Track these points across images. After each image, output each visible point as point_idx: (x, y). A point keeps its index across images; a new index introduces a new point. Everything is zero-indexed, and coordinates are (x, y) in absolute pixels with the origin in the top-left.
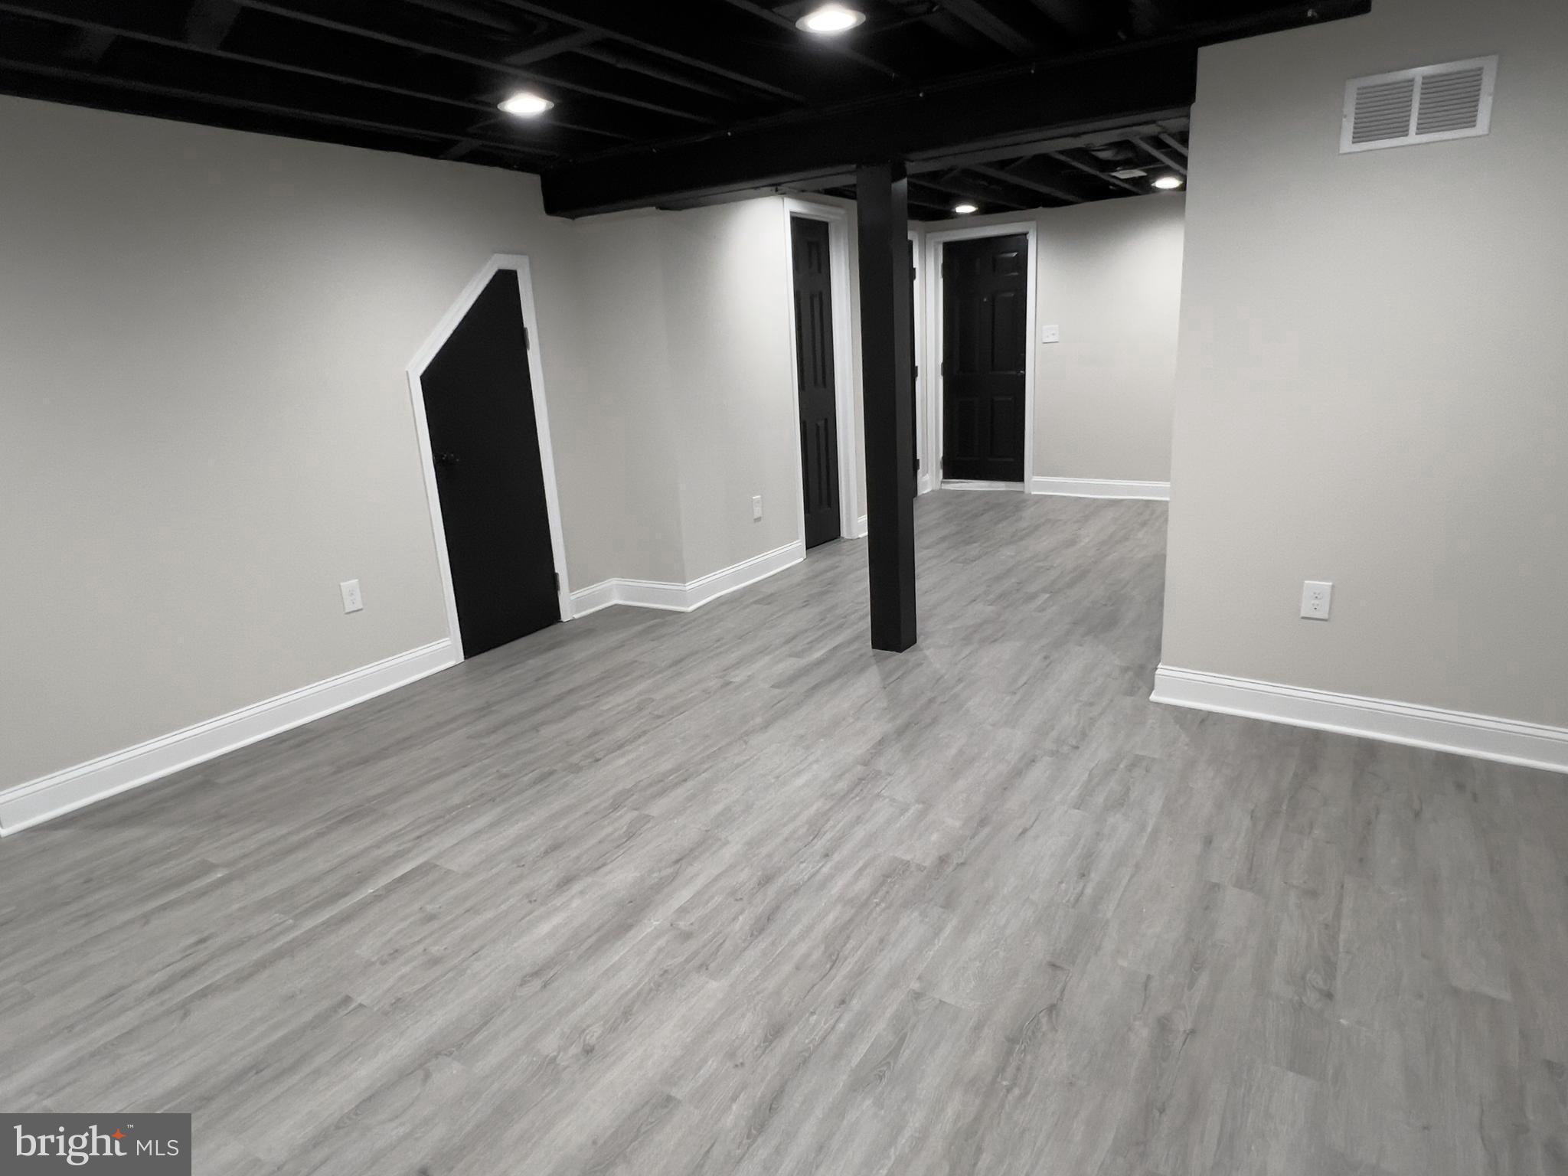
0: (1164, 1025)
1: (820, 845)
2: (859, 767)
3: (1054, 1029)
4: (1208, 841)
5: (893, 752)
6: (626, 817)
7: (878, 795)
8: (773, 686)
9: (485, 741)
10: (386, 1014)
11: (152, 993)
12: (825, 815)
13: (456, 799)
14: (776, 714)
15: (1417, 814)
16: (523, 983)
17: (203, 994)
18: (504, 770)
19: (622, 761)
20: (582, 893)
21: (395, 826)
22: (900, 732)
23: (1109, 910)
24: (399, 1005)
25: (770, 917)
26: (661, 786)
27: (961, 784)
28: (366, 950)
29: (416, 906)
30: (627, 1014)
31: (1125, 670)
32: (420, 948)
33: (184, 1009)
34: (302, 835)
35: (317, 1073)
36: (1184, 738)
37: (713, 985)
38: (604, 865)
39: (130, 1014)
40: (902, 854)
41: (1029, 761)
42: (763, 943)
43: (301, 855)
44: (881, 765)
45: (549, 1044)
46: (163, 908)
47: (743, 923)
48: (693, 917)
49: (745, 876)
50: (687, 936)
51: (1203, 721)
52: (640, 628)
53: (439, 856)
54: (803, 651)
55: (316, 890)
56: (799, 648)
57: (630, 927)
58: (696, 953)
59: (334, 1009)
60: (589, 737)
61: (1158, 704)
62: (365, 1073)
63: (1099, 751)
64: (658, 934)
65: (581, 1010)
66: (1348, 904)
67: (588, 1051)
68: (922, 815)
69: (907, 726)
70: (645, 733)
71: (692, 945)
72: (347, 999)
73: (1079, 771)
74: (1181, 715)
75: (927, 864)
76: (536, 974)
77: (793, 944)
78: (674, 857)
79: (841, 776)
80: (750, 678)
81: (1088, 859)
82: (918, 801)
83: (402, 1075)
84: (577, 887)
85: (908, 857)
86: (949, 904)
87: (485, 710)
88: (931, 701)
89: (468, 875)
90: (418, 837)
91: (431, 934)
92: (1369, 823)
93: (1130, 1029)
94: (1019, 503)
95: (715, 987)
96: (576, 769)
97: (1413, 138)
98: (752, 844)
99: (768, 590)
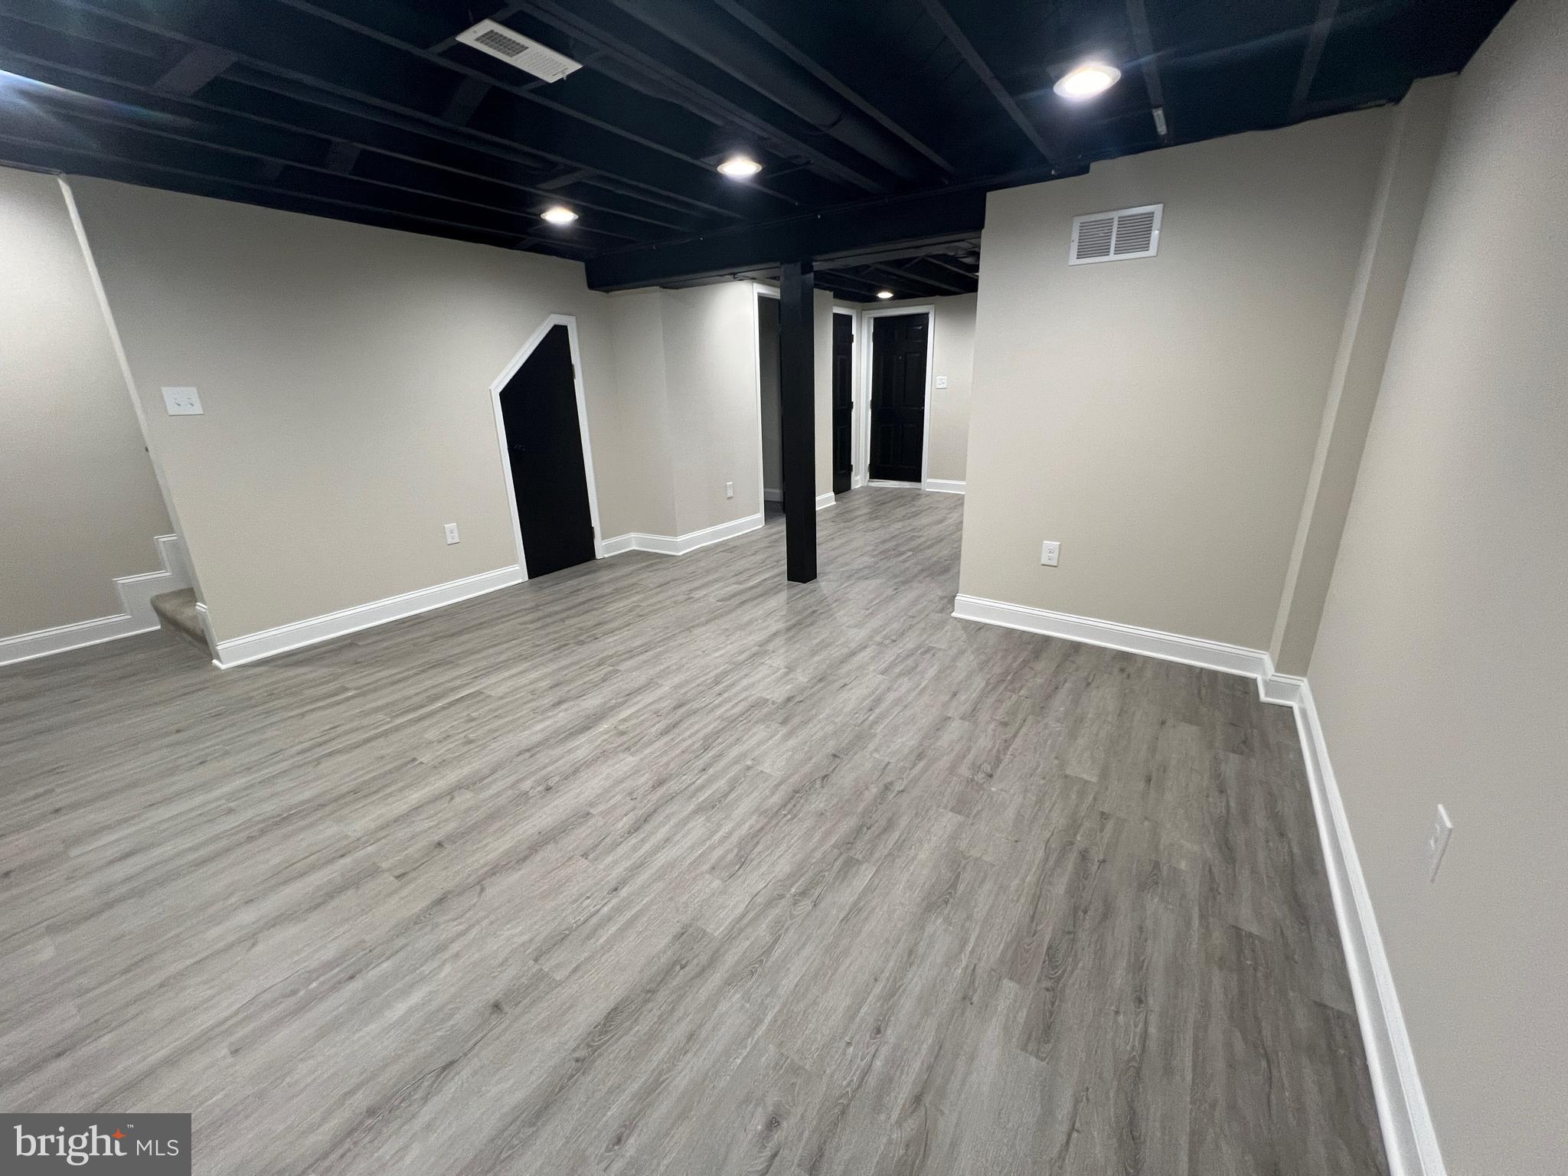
0: (887, 787)
1: (718, 689)
2: (757, 648)
3: (823, 787)
4: (955, 694)
5: (779, 641)
6: (606, 669)
7: (762, 663)
8: (718, 601)
9: (528, 626)
10: (435, 767)
11: (298, 754)
12: (725, 673)
13: (503, 658)
14: (714, 617)
15: (1089, 684)
16: (520, 754)
17: (330, 754)
18: (538, 643)
19: (611, 640)
20: (566, 710)
21: (464, 670)
22: (788, 629)
23: (879, 729)
24: (443, 763)
25: (675, 725)
26: (631, 654)
27: (817, 658)
28: (431, 735)
29: (465, 714)
30: (576, 771)
31: (942, 598)
32: (462, 735)
33: (318, 761)
34: (406, 674)
35: (390, 795)
36: (964, 637)
37: (631, 759)
38: (584, 695)
39: (286, 763)
40: (766, 695)
41: (863, 647)
42: (666, 739)
43: (401, 685)
44: (770, 647)
45: (526, 785)
46: (313, 710)
47: (660, 726)
48: (627, 724)
49: (667, 704)
50: (623, 733)
51: (980, 629)
52: (646, 564)
53: (484, 688)
54: (745, 581)
55: (407, 703)
56: (742, 579)
57: (590, 728)
58: (625, 743)
59: (406, 764)
60: (595, 626)
61: (956, 618)
62: (415, 796)
63: (909, 643)
64: (606, 732)
65: (550, 768)
66: (1024, 730)
67: (548, 789)
68: (787, 674)
69: (794, 626)
70: (629, 624)
71: (625, 738)
72: (414, 760)
73: (889, 656)
74: (967, 624)
75: (779, 701)
76: (528, 750)
77: (684, 740)
78: (627, 693)
79: (743, 652)
80: (705, 595)
81: (878, 700)
82: (786, 668)
83: (436, 798)
84: (564, 706)
85: (768, 697)
86: (784, 722)
87: (536, 608)
88: (814, 612)
89: (501, 698)
90: (476, 677)
91: (470, 729)
92: (1057, 688)
93: (867, 788)
94: (917, 495)
95: (631, 760)
96: (582, 643)
97: (1112, 257)
98: (677, 687)
99: (732, 544)
